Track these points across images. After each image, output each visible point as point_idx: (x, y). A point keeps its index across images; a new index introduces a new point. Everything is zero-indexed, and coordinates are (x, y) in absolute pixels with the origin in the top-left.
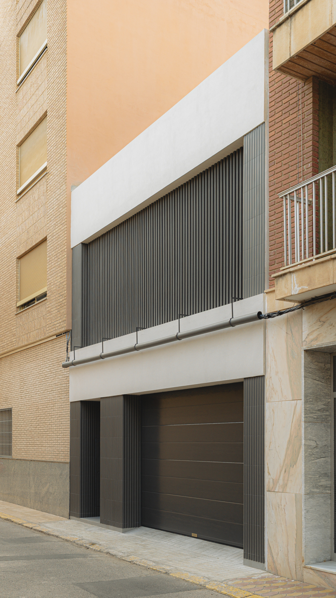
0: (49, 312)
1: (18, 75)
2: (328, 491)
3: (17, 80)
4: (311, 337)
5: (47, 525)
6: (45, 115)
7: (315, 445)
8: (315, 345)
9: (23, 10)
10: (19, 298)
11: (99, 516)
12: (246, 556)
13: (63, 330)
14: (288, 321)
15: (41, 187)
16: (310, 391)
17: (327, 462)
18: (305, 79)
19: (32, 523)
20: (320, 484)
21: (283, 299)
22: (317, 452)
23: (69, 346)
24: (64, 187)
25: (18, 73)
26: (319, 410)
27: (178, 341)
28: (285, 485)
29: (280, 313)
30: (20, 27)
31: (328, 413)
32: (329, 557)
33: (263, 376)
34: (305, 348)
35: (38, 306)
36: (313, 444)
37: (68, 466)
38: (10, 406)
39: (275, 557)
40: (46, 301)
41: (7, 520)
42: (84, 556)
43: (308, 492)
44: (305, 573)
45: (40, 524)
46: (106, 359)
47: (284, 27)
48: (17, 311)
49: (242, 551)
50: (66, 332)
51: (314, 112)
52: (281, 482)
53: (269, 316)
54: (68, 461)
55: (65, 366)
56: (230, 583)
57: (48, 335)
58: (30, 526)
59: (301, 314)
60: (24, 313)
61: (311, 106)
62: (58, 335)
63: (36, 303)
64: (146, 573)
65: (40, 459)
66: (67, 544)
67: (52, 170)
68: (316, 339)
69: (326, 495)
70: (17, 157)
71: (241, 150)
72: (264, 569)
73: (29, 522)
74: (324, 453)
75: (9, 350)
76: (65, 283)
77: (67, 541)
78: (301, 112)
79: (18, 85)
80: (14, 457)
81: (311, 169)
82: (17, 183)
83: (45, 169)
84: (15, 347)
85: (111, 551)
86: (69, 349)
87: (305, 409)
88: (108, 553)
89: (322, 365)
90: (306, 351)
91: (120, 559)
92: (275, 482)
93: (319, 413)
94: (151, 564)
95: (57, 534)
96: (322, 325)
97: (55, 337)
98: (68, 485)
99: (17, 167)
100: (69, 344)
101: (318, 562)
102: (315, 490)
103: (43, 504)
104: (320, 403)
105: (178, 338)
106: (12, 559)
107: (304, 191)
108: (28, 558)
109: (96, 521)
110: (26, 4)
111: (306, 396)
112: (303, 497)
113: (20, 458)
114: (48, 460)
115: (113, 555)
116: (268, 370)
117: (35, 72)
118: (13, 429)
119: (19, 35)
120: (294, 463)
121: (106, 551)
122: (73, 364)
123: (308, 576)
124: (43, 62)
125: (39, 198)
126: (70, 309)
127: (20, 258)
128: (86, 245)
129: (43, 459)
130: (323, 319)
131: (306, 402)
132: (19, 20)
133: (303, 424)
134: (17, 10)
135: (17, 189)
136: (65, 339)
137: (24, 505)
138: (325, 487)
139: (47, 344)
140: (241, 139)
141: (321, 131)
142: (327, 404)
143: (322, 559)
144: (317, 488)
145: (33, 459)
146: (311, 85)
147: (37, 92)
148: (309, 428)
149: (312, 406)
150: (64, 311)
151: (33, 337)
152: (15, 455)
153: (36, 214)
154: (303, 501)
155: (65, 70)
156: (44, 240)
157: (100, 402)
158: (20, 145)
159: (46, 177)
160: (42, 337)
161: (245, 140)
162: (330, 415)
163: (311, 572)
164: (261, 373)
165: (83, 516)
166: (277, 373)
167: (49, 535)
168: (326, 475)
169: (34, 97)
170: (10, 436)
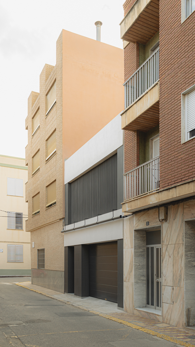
0: (57, 210)
1: (46, 111)
2: (144, 282)
3: (46, 113)
4: (136, 225)
5: (55, 296)
6: (55, 130)
7: (139, 264)
8: (137, 228)
9: (48, 85)
10: (47, 203)
11: (74, 293)
12: (119, 306)
13: (62, 217)
14: (130, 219)
15: (54, 159)
16: (137, 245)
17: (144, 271)
18: (134, 131)
19: (49, 295)
20: (141, 279)
21: (125, 212)
22: (140, 267)
23: (64, 224)
24: (62, 160)
25: (46, 110)
26: (140, 252)
27: (97, 225)
28: (129, 279)
29: (126, 216)
30: (47, 92)
31: (144, 253)
32: (145, 306)
33: (123, 239)
34: (134, 229)
35: (54, 207)
36: (138, 264)
37: (64, 272)
38: (44, 248)
39: (126, 306)
40: (56, 206)
41: (40, 294)
42: (63, 306)
43: (136, 282)
44: (134, 311)
45: (52, 295)
46: (76, 230)
47: (124, 114)
48: (46, 208)
49: (117, 304)
50: (63, 218)
51: (137, 143)
52: (128, 278)
53: (123, 217)
54: (64, 270)
55: (62, 232)
56: (108, 314)
57: (56, 219)
58: (48, 296)
59: (133, 217)
60: (48, 209)
61: (136, 141)
62: (60, 219)
63: (53, 206)
64: (82, 311)
65: (54, 270)
66: (59, 302)
67: (58, 152)
68: (137, 226)
69: (143, 283)
70: (46, 145)
71: (116, 154)
72: (123, 310)
73: (48, 295)
74: (143, 267)
75: (43, 224)
76: (62, 199)
77: (60, 301)
78: (133, 143)
79: (46, 115)
80: (45, 269)
81: (136, 164)
82: (46, 156)
83: (55, 151)
84: (46, 223)
85: (73, 304)
86: (64, 225)
87: (134, 252)
88: (72, 305)
89: (142, 235)
90: (135, 230)
91: (76, 307)
92: (126, 278)
93: (140, 253)
94: (85, 308)
95: (57, 299)
96: (139, 221)
97: (59, 220)
98: (64, 280)
99: (46, 149)
100: (64, 223)
101: (140, 307)
102: (139, 281)
103: (55, 288)
104: (141, 249)
105: (97, 223)
106: (36, 305)
107: (135, 172)
108: (42, 305)
109: (73, 294)
110: (49, 83)
111: (135, 247)
112: (134, 284)
113: (47, 269)
114: (57, 270)
115: (73, 306)
116: (124, 237)
117: (52, 111)
118: (45, 257)
119: (47, 95)
120: (131, 271)
121: (72, 304)
122: (65, 232)
123: (136, 312)
124: (55, 108)
125: (53, 163)
126: (64, 209)
127: (47, 187)
128: (70, 184)
129: (56, 270)
130: (139, 219)
131: (135, 249)
132: (46, 89)
133: (134, 257)
134: (46, 85)
135: (46, 158)
136: (63, 221)
137: (49, 288)
138: (143, 280)
139: (57, 223)
140: (117, 150)
141: (140, 150)
142: (144, 250)
143: (142, 306)
144: (140, 280)
145: (52, 269)
146: (136, 133)
147: (53, 120)
148: (136, 259)
149: (137, 250)
150: (62, 210)
151: (52, 219)
152: (46, 268)
153: (52, 169)
154: (134, 285)
155: (62, 113)
156: (55, 180)
157: (74, 247)
158: (47, 140)
159: (56, 155)
160: (55, 220)
161: (118, 150)
162: (145, 254)
163: (136, 310)
164: (122, 238)
165: (69, 292)
166: (127, 238)
167: (54, 299)
168: (143, 276)
169: (51, 121)
170: (44, 260)
